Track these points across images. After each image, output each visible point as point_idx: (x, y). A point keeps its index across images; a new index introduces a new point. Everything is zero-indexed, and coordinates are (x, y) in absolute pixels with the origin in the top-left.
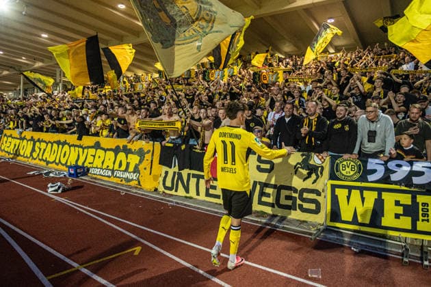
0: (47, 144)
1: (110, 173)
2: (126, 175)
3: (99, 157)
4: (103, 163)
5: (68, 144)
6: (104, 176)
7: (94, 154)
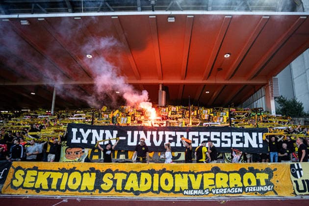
0: (128, 174)
1: (240, 190)
2: (260, 189)
3: (221, 179)
4: (228, 183)
5: (171, 172)
6: (234, 193)
7: (214, 177)
